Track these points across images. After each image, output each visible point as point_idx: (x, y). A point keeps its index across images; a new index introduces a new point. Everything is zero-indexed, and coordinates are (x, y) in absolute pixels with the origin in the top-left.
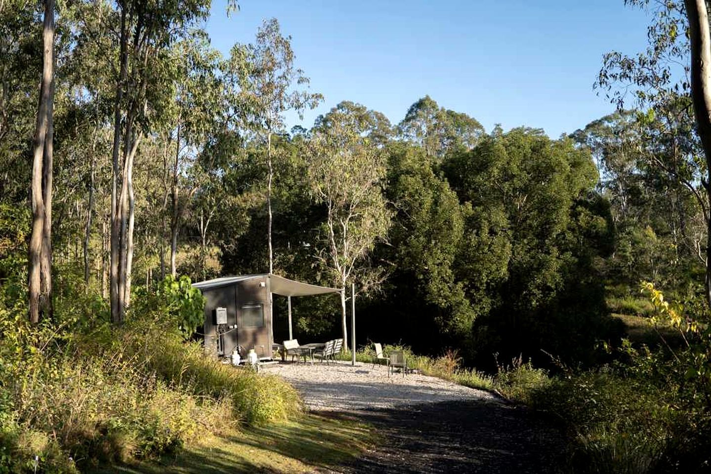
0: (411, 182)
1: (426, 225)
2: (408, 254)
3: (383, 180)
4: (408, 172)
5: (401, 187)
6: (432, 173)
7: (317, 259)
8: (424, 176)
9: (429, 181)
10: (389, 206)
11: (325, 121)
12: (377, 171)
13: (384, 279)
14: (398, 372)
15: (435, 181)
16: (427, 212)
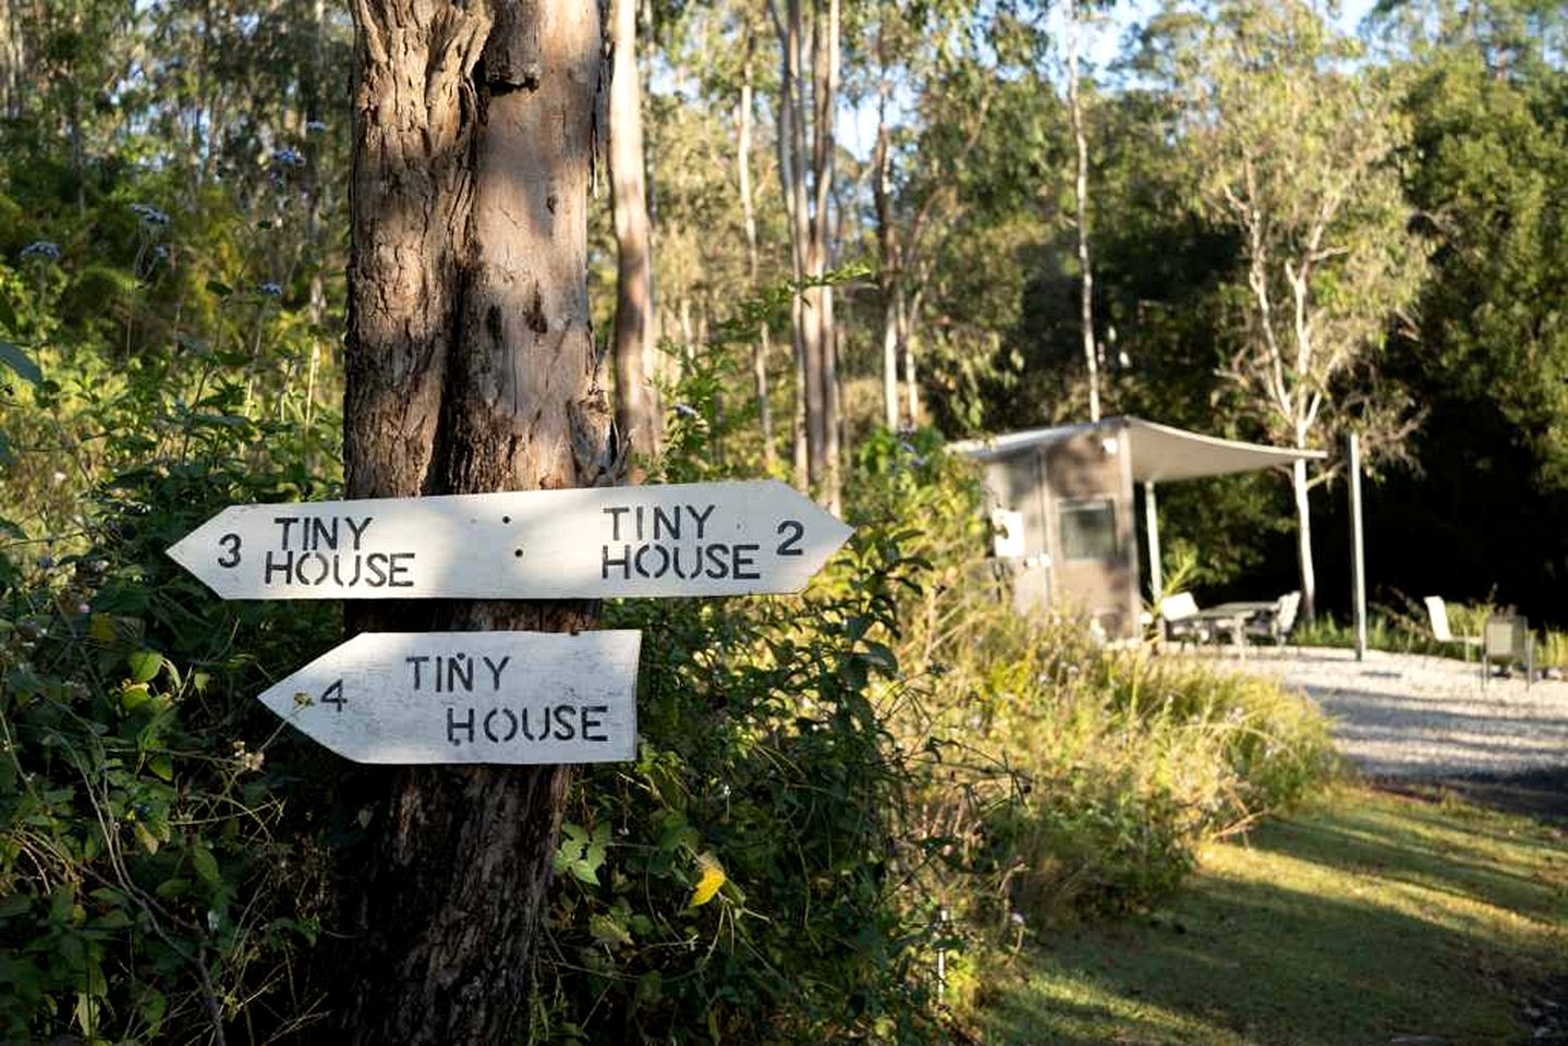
0: (1477, 155)
1: (1527, 272)
2: (1479, 355)
3: (1403, 151)
4: (1457, 129)
5: (1443, 171)
6: (1532, 123)
7: (1226, 381)
8: (1509, 136)
9: (1523, 148)
10: (1418, 225)
11: (1146, 38)
12: (1386, 126)
13: (1411, 425)
14: (1503, 675)
15: (1544, 145)
16: (1530, 235)
